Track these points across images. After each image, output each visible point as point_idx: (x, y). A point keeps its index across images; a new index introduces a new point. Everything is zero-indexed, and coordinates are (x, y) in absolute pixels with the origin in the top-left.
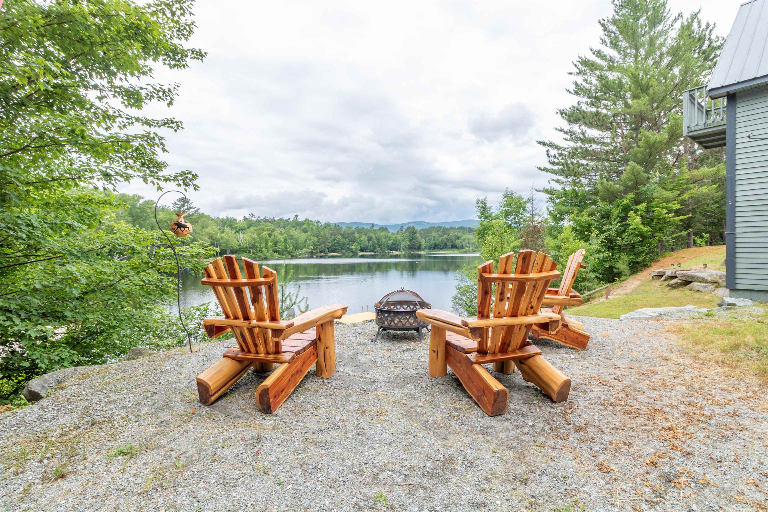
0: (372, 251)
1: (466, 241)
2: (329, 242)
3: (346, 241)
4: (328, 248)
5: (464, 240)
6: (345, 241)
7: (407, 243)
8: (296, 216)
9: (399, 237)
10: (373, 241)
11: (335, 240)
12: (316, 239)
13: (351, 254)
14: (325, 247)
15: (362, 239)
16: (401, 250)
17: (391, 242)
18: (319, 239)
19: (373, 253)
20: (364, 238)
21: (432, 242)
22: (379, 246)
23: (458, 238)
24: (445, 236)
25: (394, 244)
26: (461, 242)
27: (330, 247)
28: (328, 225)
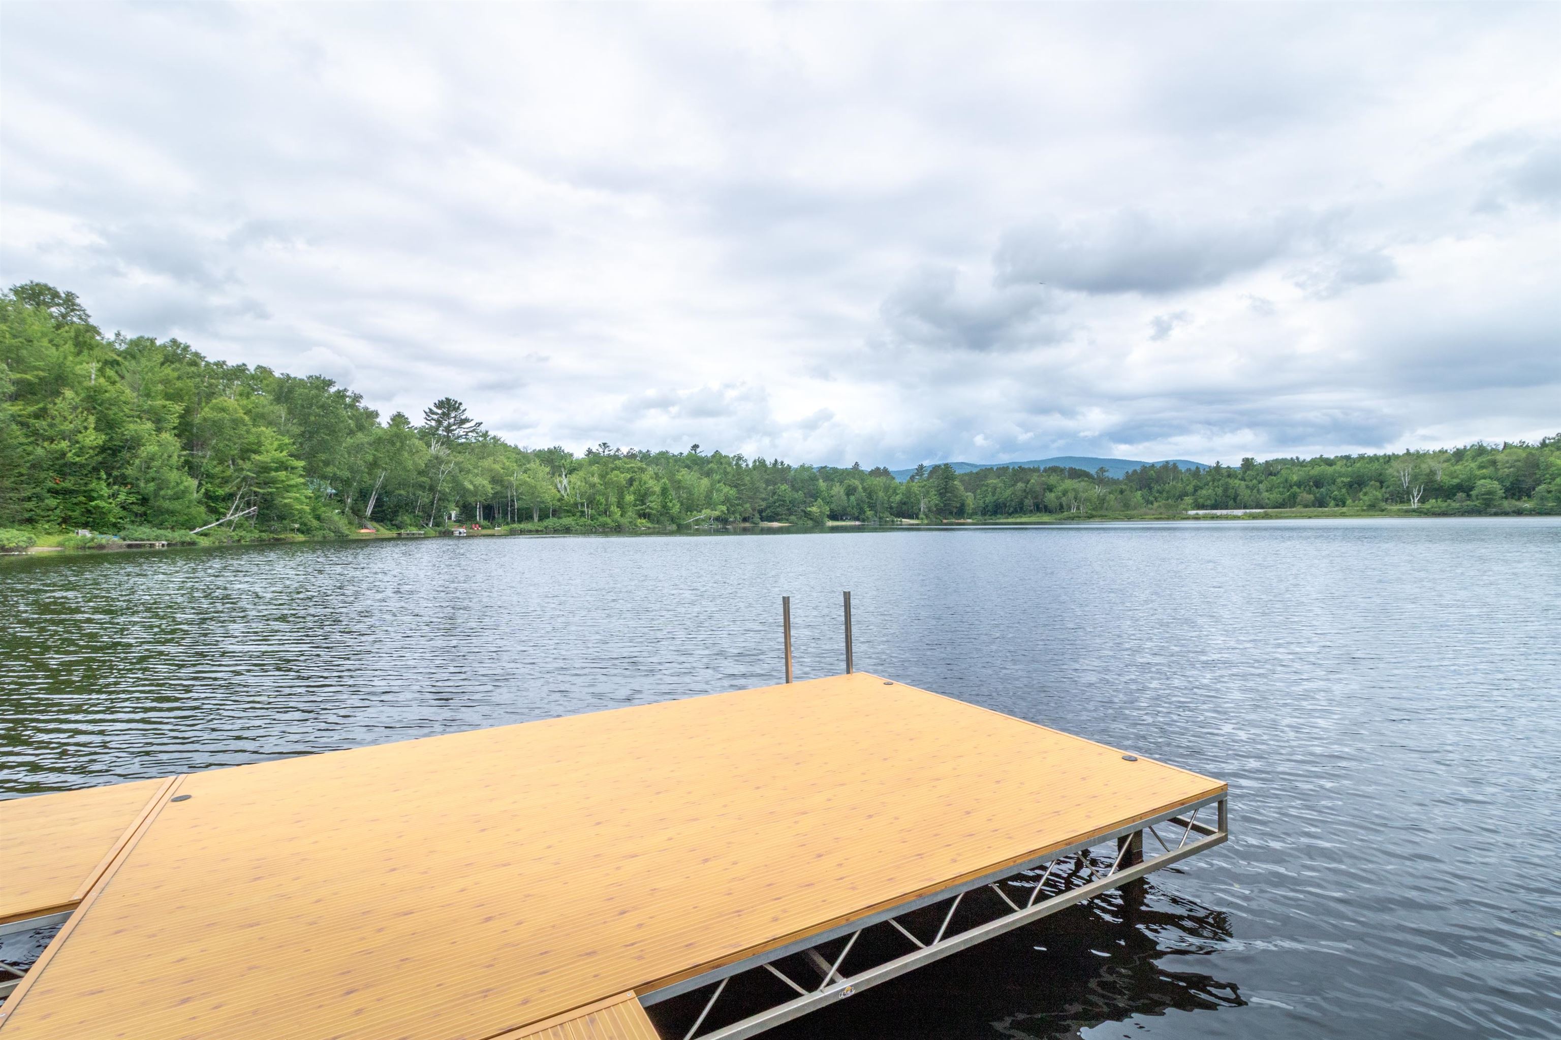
0: (857, 519)
1: (1071, 495)
2: (764, 500)
3: (800, 495)
4: (760, 512)
5: (1065, 493)
6: (796, 496)
7: (935, 500)
8: (695, 447)
9: (915, 487)
10: (857, 495)
11: (774, 493)
12: (733, 492)
13: (810, 523)
14: (754, 510)
15: (833, 493)
16: (921, 516)
17: (898, 498)
18: (739, 492)
19: (857, 523)
20: (838, 490)
21: (989, 499)
22: (872, 507)
23: (1050, 489)
24: (1020, 485)
25: (905, 504)
26: (1058, 498)
27: (765, 510)
28: (760, 464)
